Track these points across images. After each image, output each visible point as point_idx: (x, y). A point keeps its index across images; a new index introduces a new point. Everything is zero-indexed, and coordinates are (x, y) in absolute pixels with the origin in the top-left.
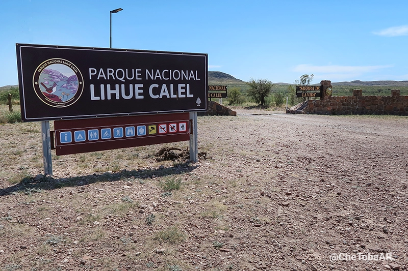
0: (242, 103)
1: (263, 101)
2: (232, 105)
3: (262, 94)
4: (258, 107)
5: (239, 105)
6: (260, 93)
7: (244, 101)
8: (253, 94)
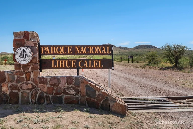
0: (158, 64)
1: (177, 63)
2: (150, 65)
3: (176, 57)
4: (172, 68)
5: (155, 66)
6: (174, 56)
7: (160, 62)
8: (168, 56)
